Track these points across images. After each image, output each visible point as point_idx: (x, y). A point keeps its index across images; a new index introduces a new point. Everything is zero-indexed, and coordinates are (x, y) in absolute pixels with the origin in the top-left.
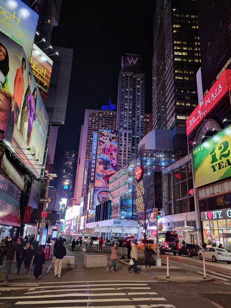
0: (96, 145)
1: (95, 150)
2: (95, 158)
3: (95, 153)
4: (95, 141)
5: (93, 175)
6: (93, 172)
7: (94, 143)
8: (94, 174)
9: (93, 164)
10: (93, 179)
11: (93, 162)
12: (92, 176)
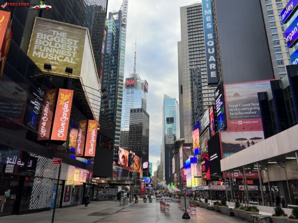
0: (211, 13)
1: (209, 22)
2: (212, 37)
3: (211, 26)
4: (207, 7)
5: (214, 68)
6: (212, 62)
7: (206, 11)
8: (214, 65)
9: (211, 48)
10: (215, 76)
11: (210, 43)
12: (213, 70)
